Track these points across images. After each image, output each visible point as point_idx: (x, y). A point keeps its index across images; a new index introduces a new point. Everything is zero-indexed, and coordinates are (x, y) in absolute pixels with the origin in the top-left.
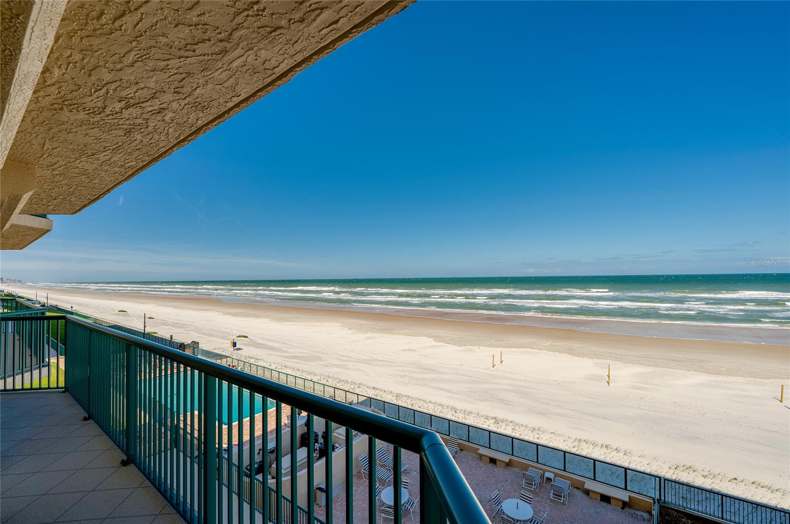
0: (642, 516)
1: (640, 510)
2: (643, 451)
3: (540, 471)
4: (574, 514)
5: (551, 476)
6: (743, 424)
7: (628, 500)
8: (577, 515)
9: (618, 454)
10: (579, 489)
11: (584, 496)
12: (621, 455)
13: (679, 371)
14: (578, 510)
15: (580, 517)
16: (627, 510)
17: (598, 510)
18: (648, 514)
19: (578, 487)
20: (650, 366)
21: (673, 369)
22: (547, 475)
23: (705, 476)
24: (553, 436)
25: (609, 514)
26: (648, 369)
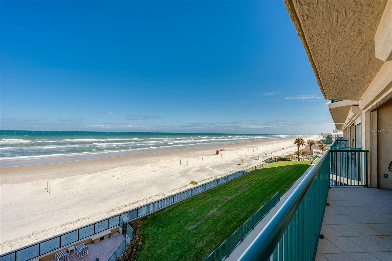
0: (117, 235)
1: (114, 233)
2: (93, 213)
3: (64, 251)
4: (95, 255)
5: (73, 248)
6: (113, 188)
7: (111, 232)
8: (96, 254)
9: (86, 220)
10: (88, 244)
11: (92, 245)
12: (87, 220)
13: (78, 176)
14: (95, 252)
15: (98, 254)
16: (111, 237)
17: (102, 245)
18: (117, 232)
19: (87, 243)
20: (64, 177)
21: (75, 176)
22: (70, 249)
23: (118, 210)
24: (45, 232)
25: (107, 243)
26: (64, 179)
